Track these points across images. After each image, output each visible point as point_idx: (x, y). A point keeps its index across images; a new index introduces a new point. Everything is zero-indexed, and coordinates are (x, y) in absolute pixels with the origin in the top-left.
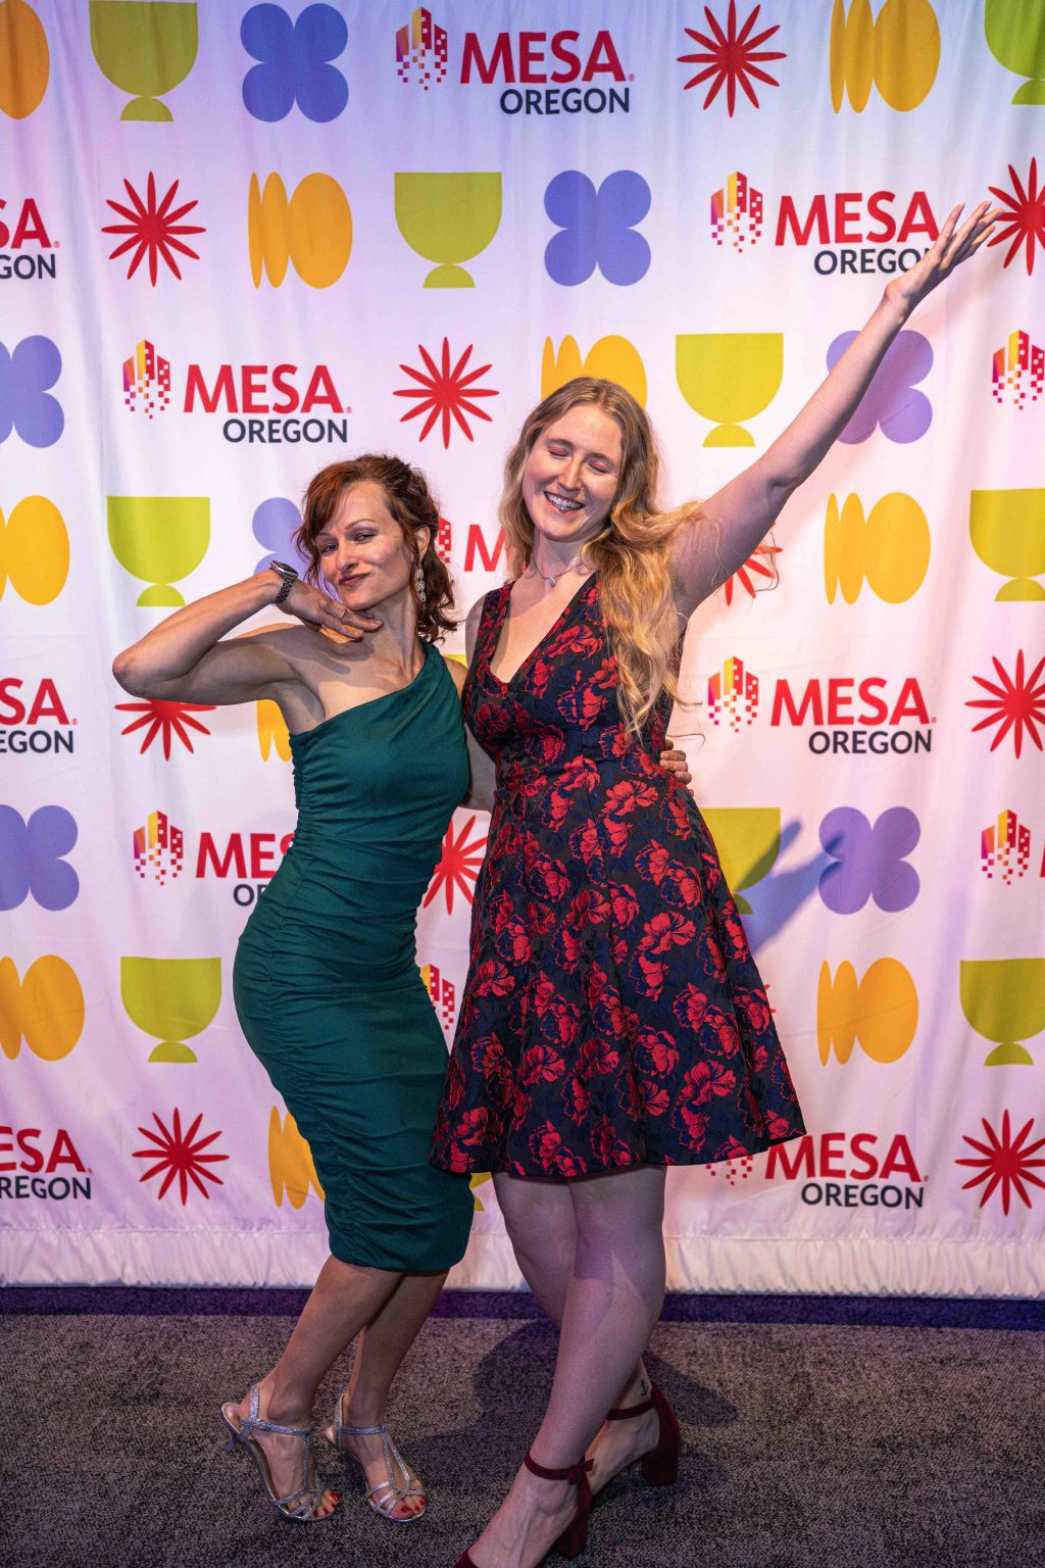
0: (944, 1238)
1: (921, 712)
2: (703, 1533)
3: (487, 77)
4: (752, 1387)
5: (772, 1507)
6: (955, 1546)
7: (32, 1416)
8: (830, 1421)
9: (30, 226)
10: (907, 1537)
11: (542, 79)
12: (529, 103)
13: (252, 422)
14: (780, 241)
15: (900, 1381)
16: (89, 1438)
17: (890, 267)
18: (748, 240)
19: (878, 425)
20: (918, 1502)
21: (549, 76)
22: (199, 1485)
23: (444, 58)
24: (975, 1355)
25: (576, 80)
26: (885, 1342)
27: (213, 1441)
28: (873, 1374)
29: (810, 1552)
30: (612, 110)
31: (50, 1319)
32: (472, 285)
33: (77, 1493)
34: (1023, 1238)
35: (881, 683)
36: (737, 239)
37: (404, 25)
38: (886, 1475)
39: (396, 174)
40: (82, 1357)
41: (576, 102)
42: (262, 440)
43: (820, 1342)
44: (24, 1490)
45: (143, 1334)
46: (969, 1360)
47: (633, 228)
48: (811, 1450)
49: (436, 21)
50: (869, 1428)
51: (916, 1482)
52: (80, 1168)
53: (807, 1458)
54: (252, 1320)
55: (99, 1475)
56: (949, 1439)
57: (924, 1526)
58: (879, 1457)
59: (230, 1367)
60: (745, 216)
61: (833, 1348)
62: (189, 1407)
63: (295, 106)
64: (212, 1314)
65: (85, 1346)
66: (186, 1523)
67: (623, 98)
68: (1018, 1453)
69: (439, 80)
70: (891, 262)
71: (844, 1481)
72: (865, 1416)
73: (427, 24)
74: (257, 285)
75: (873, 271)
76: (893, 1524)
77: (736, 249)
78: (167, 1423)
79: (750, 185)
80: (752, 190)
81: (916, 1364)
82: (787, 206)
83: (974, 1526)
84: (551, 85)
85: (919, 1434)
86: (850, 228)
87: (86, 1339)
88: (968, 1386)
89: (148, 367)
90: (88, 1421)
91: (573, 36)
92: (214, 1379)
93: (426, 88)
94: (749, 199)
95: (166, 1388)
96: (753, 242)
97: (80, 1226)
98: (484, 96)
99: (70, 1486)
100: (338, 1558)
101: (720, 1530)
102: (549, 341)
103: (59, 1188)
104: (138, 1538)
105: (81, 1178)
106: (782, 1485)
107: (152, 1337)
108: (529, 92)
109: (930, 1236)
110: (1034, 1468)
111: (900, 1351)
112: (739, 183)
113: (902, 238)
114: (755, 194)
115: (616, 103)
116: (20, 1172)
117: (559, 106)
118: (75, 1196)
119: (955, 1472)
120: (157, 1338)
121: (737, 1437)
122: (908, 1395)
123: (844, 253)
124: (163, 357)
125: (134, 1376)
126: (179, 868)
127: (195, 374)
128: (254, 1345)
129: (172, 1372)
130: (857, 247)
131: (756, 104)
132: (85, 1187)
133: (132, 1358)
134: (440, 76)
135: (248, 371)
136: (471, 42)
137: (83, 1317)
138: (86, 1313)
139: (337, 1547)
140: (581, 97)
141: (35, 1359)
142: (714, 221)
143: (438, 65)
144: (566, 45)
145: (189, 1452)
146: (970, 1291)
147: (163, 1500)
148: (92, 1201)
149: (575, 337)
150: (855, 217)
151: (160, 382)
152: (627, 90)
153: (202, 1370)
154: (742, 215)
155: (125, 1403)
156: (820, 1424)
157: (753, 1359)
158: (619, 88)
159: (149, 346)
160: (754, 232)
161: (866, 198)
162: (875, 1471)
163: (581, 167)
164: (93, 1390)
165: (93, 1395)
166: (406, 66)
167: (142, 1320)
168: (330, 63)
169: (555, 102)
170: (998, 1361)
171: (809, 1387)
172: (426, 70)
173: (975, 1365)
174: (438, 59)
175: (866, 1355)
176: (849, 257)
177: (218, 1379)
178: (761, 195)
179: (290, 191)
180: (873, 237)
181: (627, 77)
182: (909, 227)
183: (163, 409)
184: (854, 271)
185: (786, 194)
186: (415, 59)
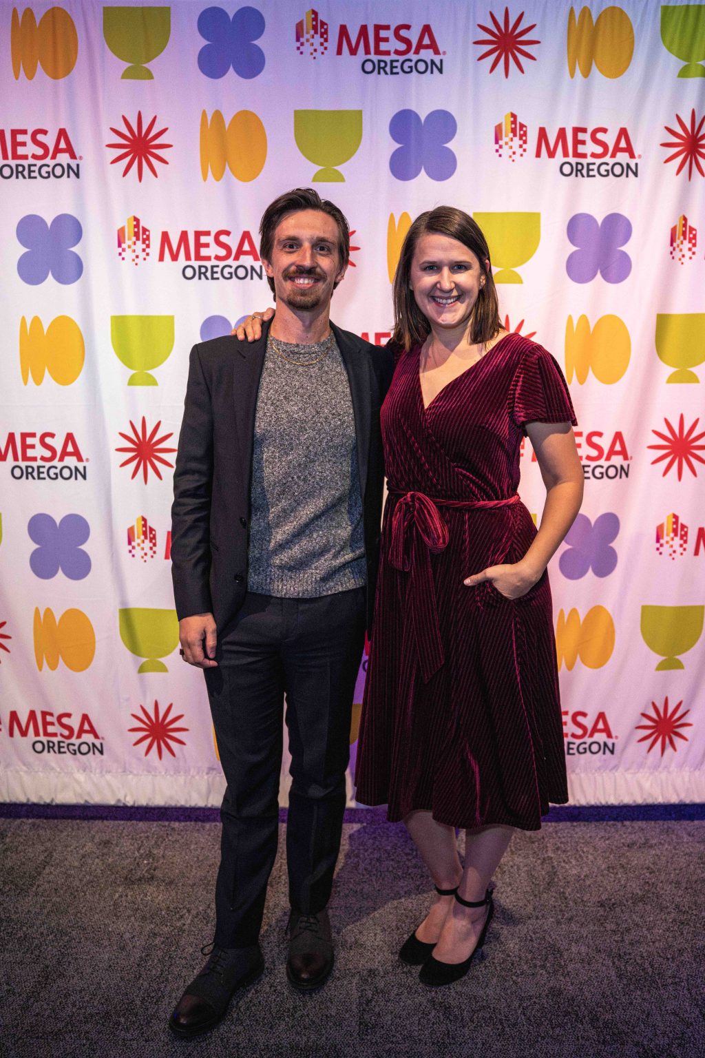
0: (626, 771)
1: (624, 452)
2: (503, 973)
3: (353, 52)
4: (519, 869)
5: (543, 953)
6: (659, 974)
7: (77, 891)
8: (569, 890)
9: (63, 145)
10: (629, 968)
11: (388, 53)
12: (379, 68)
13: (200, 267)
15: (606, 860)
16: (112, 908)
18: (518, 154)
19: (599, 272)
20: (631, 944)
21: (392, 51)
22: (182, 943)
23: (326, 40)
24: (647, 840)
25: (410, 54)
26: (593, 834)
27: (189, 911)
28: (590, 857)
29: (572, 984)
30: (432, 72)
31: (85, 824)
32: (343, 180)
33: (105, 947)
34: (671, 769)
35: (600, 434)
36: (511, 154)
37: (301, 19)
38: (610, 926)
39: (296, 112)
40: (105, 851)
41: (409, 67)
42: (207, 278)
43: (555, 836)
44: (73, 944)
45: (142, 835)
46: (645, 844)
47: (446, 145)
48: (561, 911)
49: (321, 17)
50: (593, 894)
51: (628, 930)
52: (96, 736)
53: (560, 917)
54: (207, 826)
55: (119, 934)
56: (642, 899)
57: (639, 962)
58: (603, 913)
59: (196, 859)
60: (516, 139)
61: (563, 840)
62: (173, 887)
63: (231, 69)
64: (183, 821)
65: (107, 843)
66: (176, 970)
67: (439, 66)
68: (684, 906)
69: (323, 53)
70: (606, 171)
71: (584, 932)
72: (589, 886)
73: (315, 19)
74: (205, 179)
75: (594, 176)
76: (619, 960)
77: (511, 159)
78: (159, 898)
79: (519, 120)
80: (520, 123)
81: (614, 847)
82: (542, 133)
83: (668, 959)
84: (394, 57)
85: (624, 896)
86: (581, 149)
87: (107, 838)
88: (647, 862)
89: (135, 232)
90: (111, 896)
91: (408, 27)
92: (187, 867)
93: (315, 58)
94: (519, 130)
95: (158, 873)
96: (522, 155)
97: (98, 771)
98: (351, 63)
99: (101, 942)
100: (274, 997)
101: (514, 971)
102: (392, 217)
103: (84, 748)
104: (146, 981)
105: (97, 743)
106: (547, 937)
107: (148, 837)
108: (379, 61)
109: (616, 771)
110: (696, 915)
111: (603, 840)
112: (512, 119)
113: (613, 156)
114: (522, 126)
115: (435, 69)
116: (60, 738)
117: (398, 70)
118: (94, 753)
119: (650, 921)
120: (150, 838)
121: (515, 904)
122: (613, 869)
123: (577, 164)
124: (146, 227)
125: (138, 864)
126: (155, 552)
127: (165, 237)
128: (209, 844)
129: (161, 862)
130: (584, 161)
131: (522, 71)
132: (99, 748)
133: (136, 852)
134: (323, 51)
135: (198, 234)
136: (343, 31)
137: (105, 821)
138: (107, 820)
139: (273, 989)
140: (412, 64)
141: (77, 851)
142: (497, 142)
143: (322, 44)
144: (403, 33)
145: (174, 918)
146: (640, 801)
147: (160, 953)
148: (105, 757)
149: (409, 213)
150: (583, 143)
151: (144, 242)
152: (441, 61)
153: (179, 860)
154: (514, 138)
155: (133, 883)
156: (564, 893)
157: (516, 849)
158: (437, 59)
159: (136, 219)
160: (521, 150)
161: (590, 131)
162: (602, 923)
163: (413, 108)
164: (113, 874)
165: (113, 876)
166: (302, 44)
167: (141, 824)
168: (255, 42)
169: (396, 67)
170: (660, 843)
171: (553, 867)
172: (315, 47)
173: (649, 847)
174: (322, 40)
175: (583, 843)
176: (580, 167)
177: (189, 867)
178: (526, 127)
179: (227, 121)
180: (594, 155)
181: (441, 52)
182: (617, 149)
183: (145, 259)
184: (583, 176)
185: (542, 126)
186: (308, 40)
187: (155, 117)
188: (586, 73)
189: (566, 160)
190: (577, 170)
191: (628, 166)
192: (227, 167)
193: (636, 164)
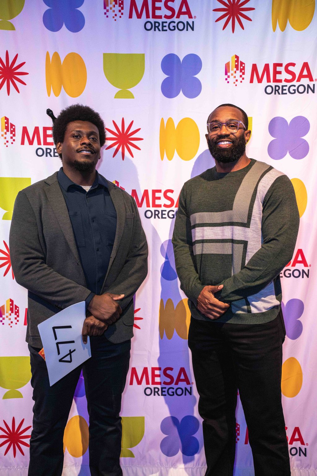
0: (315, 469)
1: (304, 262)
3: (139, 16)
11: (160, 17)
12: (155, 27)
13: (47, 149)
14: (252, 81)
17: (293, 92)
18: (239, 81)
19: (288, 152)
21: (163, 16)
23: (122, 8)
25: (174, 18)
30: (187, 30)
32: (133, 97)
36: (235, 81)
39: (104, 54)
41: (173, 26)
42: (51, 156)
47: (195, 76)
60: (238, 72)
63: (64, 26)
67: (192, 26)
69: (120, 17)
70: (293, 90)
74: (49, 95)
75: (286, 94)
77: (235, 84)
79: (240, 60)
80: (241, 62)
82: (255, 67)
84: (164, 20)
86: (278, 77)
89: (6, 126)
93: (115, 20)
94: (240, 66)
96: (241, 82)
98: (138, 23)
102: (162, 120)
108: (155, 22)
109: (309, 469)
112: (236, 59)
113: (299, 80)
115: (189, 27)
117: (167, 28)
123: (276, 86)
126: (18, 321)
127: (25, 130)
130: (280, 84)
131: (243, 28)
134: (121, 15)
135: (46, 129)
136: (133, 2)
140: (175, 24)
142: (226, 74)
143: (120, 11)
144: (170, 4)
149: (173, 118)
150: (280, 73)
151: (11, 133)
152: (193, 22)
154: (237, 71)
158: (190, 21)
159: (6, 119)
160: (241, 78)
161: (284, 65)
163: (176, 53)
166: (108, 11)
168: (78, 9)
169: (165, 26)
172: (115, 13)
174: (120, 8)
176: (277, 88)
178: (244, 64)
179: (62, 60)
180: (286, 81)
181: (193, 16)
182: (301, 76)
183: (12, 143)
184: (279, 94)
185: (254, 63)
186: (111, 8)
187: (17, 55)
188: (283, 28)
189: (269, 84)
190: (276, 90)
191: (308, 86)
192: (62, 88)
193: (314, 85)
